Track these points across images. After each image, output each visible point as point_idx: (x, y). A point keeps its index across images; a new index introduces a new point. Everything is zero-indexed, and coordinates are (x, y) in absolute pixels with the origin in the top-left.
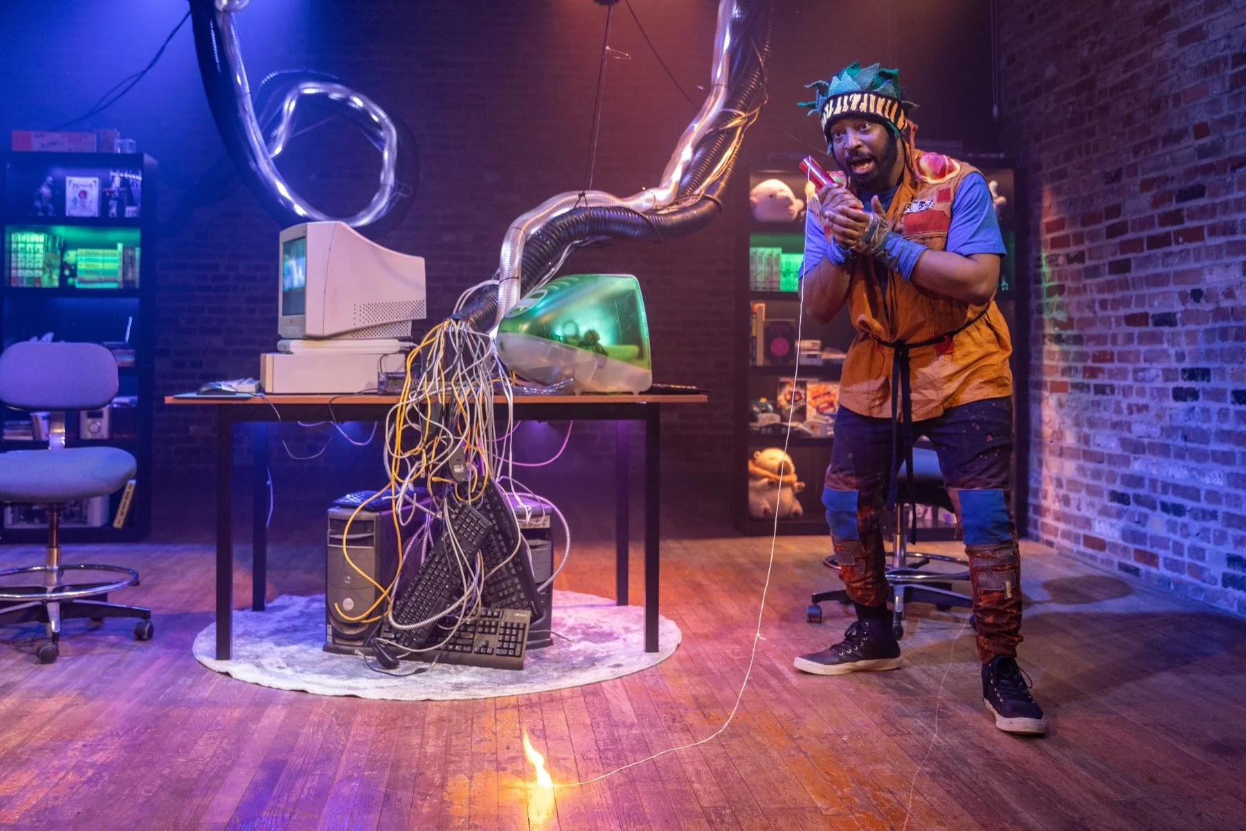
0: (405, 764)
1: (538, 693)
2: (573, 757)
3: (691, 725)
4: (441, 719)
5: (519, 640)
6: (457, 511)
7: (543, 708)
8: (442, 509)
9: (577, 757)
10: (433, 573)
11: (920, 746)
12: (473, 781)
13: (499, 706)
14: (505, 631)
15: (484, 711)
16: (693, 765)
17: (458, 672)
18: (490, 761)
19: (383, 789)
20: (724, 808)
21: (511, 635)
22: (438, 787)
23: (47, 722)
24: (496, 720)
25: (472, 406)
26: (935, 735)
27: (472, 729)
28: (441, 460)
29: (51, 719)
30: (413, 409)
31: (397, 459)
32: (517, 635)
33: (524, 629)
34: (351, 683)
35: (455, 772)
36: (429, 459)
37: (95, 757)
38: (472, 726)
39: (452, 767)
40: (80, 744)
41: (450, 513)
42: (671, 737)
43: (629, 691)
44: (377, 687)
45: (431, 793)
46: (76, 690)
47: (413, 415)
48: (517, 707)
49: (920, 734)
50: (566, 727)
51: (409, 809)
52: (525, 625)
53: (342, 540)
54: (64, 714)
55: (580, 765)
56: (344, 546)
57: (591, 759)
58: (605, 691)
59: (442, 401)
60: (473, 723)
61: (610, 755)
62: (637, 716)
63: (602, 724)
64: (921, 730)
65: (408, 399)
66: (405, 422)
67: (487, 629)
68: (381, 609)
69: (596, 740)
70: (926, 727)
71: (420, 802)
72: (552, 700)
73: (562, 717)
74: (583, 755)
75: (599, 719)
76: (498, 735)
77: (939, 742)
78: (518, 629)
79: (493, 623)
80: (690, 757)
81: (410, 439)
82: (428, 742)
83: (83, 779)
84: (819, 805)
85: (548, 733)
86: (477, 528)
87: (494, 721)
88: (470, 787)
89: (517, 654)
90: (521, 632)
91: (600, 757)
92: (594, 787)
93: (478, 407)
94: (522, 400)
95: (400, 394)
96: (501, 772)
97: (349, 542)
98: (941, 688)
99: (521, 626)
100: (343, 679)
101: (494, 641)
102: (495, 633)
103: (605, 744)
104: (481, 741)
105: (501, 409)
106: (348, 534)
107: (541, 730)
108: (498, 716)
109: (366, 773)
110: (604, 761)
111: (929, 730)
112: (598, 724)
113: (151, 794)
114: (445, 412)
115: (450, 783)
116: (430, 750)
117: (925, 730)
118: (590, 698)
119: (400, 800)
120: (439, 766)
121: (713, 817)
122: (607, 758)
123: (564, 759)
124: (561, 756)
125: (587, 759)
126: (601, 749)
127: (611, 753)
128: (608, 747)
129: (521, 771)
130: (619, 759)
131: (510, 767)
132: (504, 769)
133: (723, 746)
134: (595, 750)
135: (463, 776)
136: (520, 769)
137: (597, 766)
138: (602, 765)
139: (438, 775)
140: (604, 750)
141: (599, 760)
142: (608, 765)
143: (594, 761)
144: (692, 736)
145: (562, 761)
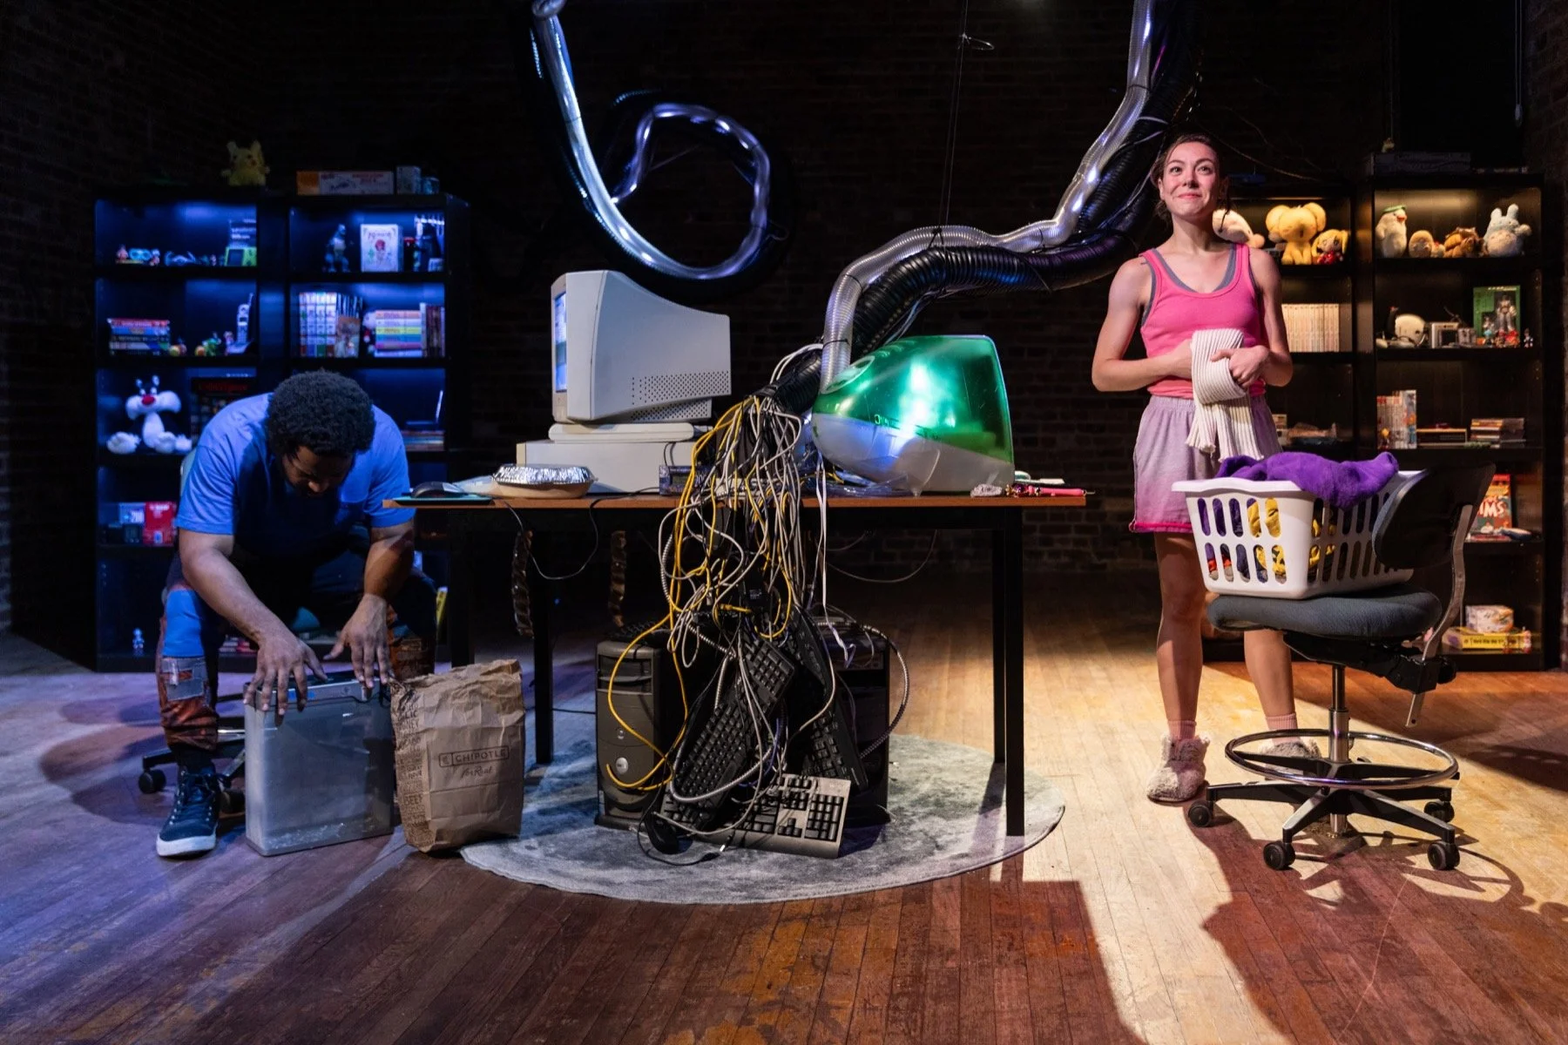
0: (622, 1008)
1: (845, 895)
2: (851, 1006)
3: (1031, 955)
4: (700, 936)
5: (834, 819)
6: (752, 650)
7: (842, 921)
8: (735, 646)
9: (857, 1005)
10: (724, 730)
11: (1343, 1004)
13: (784, 914)
14: (817, 807)
15: (764, 922)
16: (1012, 1025)
17: (752, 861)
18: (737, 1008)
21: (824, 812)
23: (201, 924)
24: (772, 938)
25: (772, 511)
26: (1370, 985)
27: (734, 953)
28: (730, 581)
29: (214, 916)
30: (694, 516)
31: (676, 582)
32: (831, 813)
33: (841, 805)
34: (608, 874)
35: (684, 1025)
36: (713, 584)
38: (736, 948)
39: (682, 1016)
41: (745, 652)
42: (996, 976)
43: (967, 895)
44: (636, 882)
46: (266, 873)
47: (694, 524)
48: (808, 918)
49: (1348, 981)
50: (861, 954)
52: (842, 799)
53: (608, 682)
54: (231, 910)
55: (856, 1018)
56: (610, 691)
57: (875, 1009)
58: (934, 897)
59: (732, 504)
60: (739, 943)
61: (903, 1002)
62: (963, 937)
63: (911, 949)
64: (1351, 974)
65: (689, 502)
66: (686, 533)
67: (794, 801)
68: (661, 775)
69: (893, 977)
70: (1359, 969)
72: (859, 908)
73: (861, 937)
74: (866, 1001)
75: (910, 941)
76: (765, 964)
77: (1373, 998)
78: (833, 804)
79: (802, 797)
80: (1012, 1011)
81: (693, 554)
82: (668, 971)
85: (833, 963)
86: (777, 673)
87: (768, 938)
89: (831, 838)
90: (837, 808)
91: (888, 1008)
93: (779, 513)
94: (838, 503)
95: (680, 494)
96: (744, 1029)
97: (617, 685)
98: (1396, 903)
99: (838, 801)
100: (600, 868)
101: (802, 818)
102: (804, 809)
103: (904, 985)
104: (739, 972)
105: (809, 517)
106: (616, 675)
107: (824, 957)
108: (777, 931)
109: (564, 1022)
110: (891, 1012)
111: (1362, 974)
112: (905, 950)
114: (738, 521)
116: (664, 986)
117: (1357, 975)
118: (911, 906)
120: (666, 1013)
122: (896, 1009)
123: (838, 1008)
124: (835, 1002)
125: (870, 1009)
126: (895, 992)
127: (906, 1000)
128: (906, 990)
129: (771, 1027)
130: (914, 1010)
131: (759, 1020)
132: (750, 1022)
133: (1064, 994)
134: (886, 994)
135: (691, 1031)
136: (772, 1023)
137: (878, 1022)
138: (887, 1020)
139: (657, 1030)
140: (899, 994)
141: (884, 1012)
142: (895, 1021)
143: (877, 1013)
144: (1027, 975)
145: (833, 1012)
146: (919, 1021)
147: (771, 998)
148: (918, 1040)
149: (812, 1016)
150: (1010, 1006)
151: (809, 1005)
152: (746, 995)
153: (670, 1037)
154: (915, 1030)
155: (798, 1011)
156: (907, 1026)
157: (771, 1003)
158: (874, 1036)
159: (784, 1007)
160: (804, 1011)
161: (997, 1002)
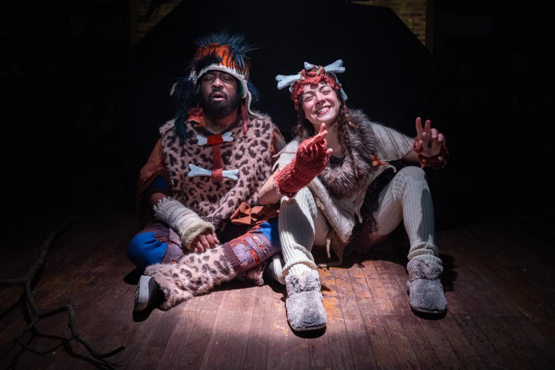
2: (364, 277)
9: (366, 277)
20: (465, 315)
37: (97, 269)
40: (91, 261)
51: (270, 308)
55: (369, 282)
57: (375, 279)
71: (276, 304)
74: (370, 276)
83: (88, 282)
84: (527, 315)
91: (380, 278)
92: (380, 298)
103: (381, 270)
110: (383, 280)
113: (122, 293)
119: (264, 302)
121: (460, 321)
122: (384, 279)
123: (359, 278)
124: (356, 276)
125: (372, 279)
126: (380, 273)
127: (386, 275)
128: (384, 272)
129: (334, 286)
130: (391, 279)
131: (328, 283)
134: (377, 273)
136: (334, 284)
137: (379, 284)
138: (383, 283)
140: (382, 274)
141: (379, 279)
142: (386, 283)
145: (358, 280)
146: (396, 283)
147: (329, 275)
148: (400, 290)
149: (349, 281)
151: (345, 277)
154: (397, 287)
155: (342, 280)
156: (392, 285)
158: (381, 289)
159: (335, 278)
160: (345, 279)
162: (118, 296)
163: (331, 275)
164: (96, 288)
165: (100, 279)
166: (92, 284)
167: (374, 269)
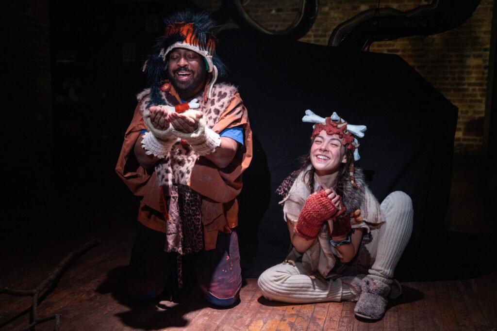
2: (325, 318)
9: (327, 318)
12: (265, 325)
18: (280, 315)
19: (218, 323)
22: (246, 326)
35: (259, 319)
39: (259, 315)
45: (240, 328)
55: (326, 323)
57: (334, 321)
69: (342, 310)
74: (331, 318)
83: (88, 298)
88: (262, 328)
91: (340, 321)
96: (282, 322)
110: (340, 323)
115: (253, 325)
120: (253, 314)
122: (343, 322)
123: (319, 319)
124: (318, 317)
125: (332, 320)
126: (343, 316)
127: (347, 319)
128: (347, 315)
129: (293, 323)
130: (350, 323)
131: (288, 320)
132: (285, 320)
133: (413, 324)
134: (339, 316)
135: (262, 321)
136: (293, 321)
137: (335, 326)
138: (339, 325)
139: (249, 319)
140: (344, 317)
141: (338, 322)
142: (342, 326)
143: (335, 322)
144: (398, 315)
145: (318, 321)
146: (352, 328)
147: (294, 313)
149: (309, 320)
150: (390, 326)
151: (308, 316)
152: (284, 311)
153: (254, 322)
155: (304, 318)
156: (347, 328)
157: (293, 315)
159: (298, 316)
160: (306, 318)
161: (385, 324)
162: (107, 312)
163: (296, 313)
164: (92, 303)
165: (98, 297)
166: (91, 300)
167: (340, 312)
